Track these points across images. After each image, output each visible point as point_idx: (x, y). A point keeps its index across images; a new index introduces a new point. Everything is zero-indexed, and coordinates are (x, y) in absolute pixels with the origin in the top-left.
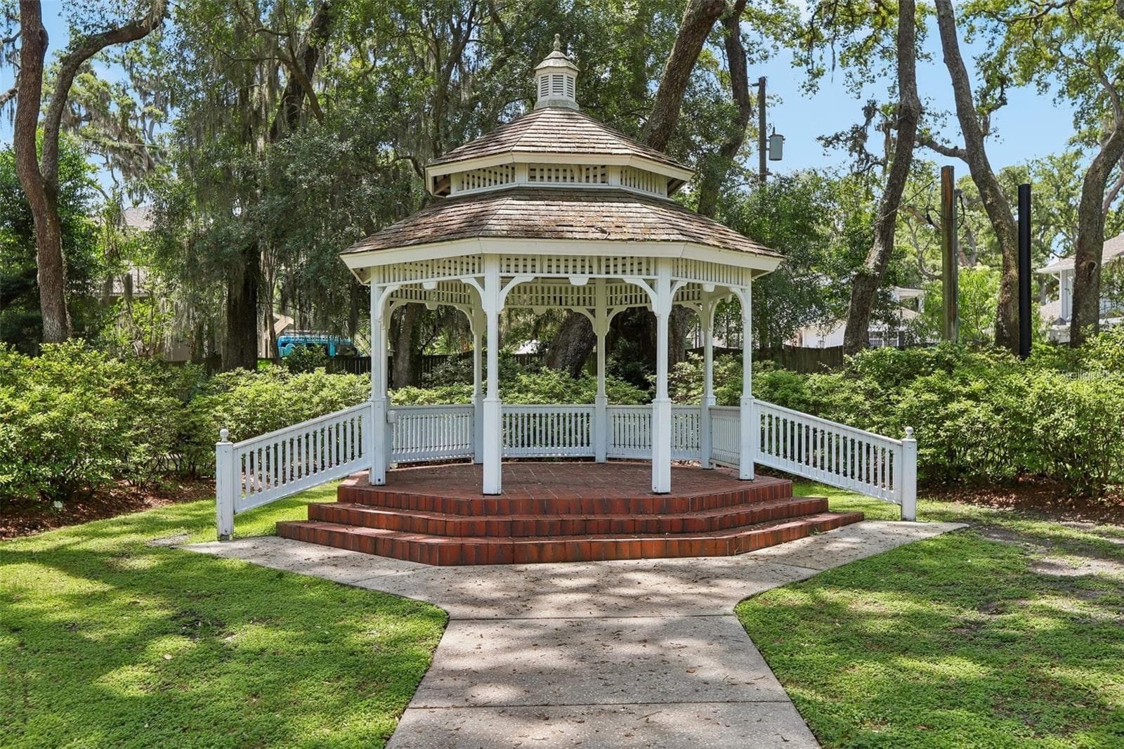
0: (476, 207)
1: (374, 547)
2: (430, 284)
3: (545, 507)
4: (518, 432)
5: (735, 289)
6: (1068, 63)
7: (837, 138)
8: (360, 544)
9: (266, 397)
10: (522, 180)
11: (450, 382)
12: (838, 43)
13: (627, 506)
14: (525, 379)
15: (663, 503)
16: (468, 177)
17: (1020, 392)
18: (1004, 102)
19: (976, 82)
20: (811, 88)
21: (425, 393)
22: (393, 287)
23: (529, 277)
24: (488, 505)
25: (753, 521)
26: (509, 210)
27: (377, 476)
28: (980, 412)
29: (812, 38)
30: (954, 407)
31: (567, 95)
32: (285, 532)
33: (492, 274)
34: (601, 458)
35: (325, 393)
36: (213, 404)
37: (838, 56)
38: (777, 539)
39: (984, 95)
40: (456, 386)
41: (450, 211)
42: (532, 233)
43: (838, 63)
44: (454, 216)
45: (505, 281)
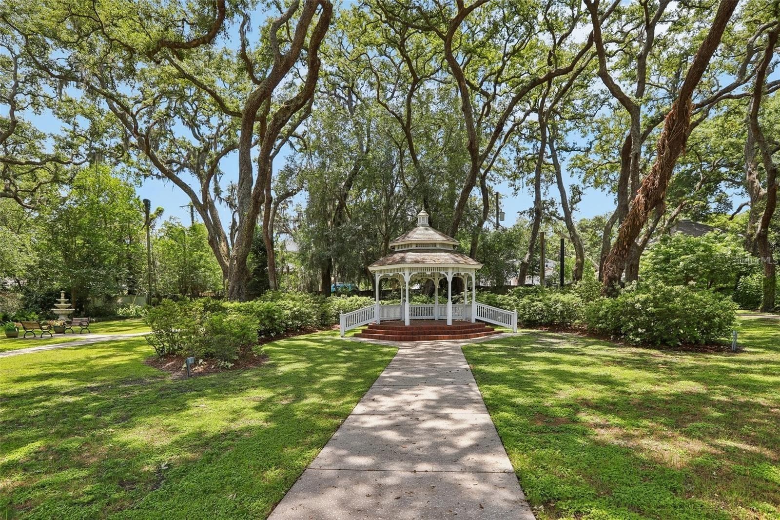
0: (402, 255)
1: (380, 338)
2: (391, 274)
3: (421, 328)
4: (413, 311)
5: (470, 274)
6: (611, 181)
7: (524, 212)
8: (376, 337)
9: (343, 303)
10: (414, 247)
11: (393, 299)
12: (525, 178)
13: (440, 328)
14: (415, 298)
15: (450, 328)
16: (399, 246)
17: (550, 299)
18: (580, 200)
19: (569, 194)
20: (516, 194)
21: (386, 302)
22: (382, 275)
23: (416, 273)
24: (407, 328)
25: (472, 332)
26: (410, 256)
27: (378, 323)
28: (540, 304)
29: (515, 177)
30: (534, 304)
31: (426, 222)
32: (356, 335)
33: (407, 272)
34: (436, 319)
35: (358, 302)
36: (329, 306)
37: (525, 183)
38: (478, 336)
39: (573, 198)
40: (395, 300)
41: (396, 255)
42: (417, 262)
43: (525, 185)
44: (397, 256)
45: (410, 274)
